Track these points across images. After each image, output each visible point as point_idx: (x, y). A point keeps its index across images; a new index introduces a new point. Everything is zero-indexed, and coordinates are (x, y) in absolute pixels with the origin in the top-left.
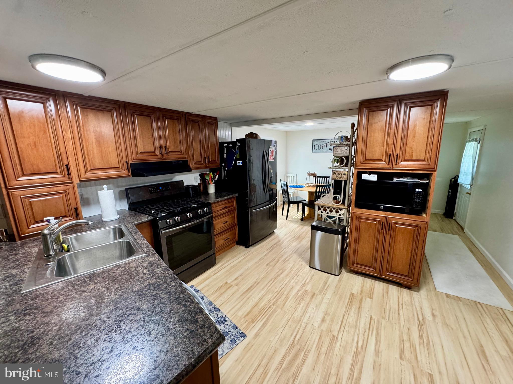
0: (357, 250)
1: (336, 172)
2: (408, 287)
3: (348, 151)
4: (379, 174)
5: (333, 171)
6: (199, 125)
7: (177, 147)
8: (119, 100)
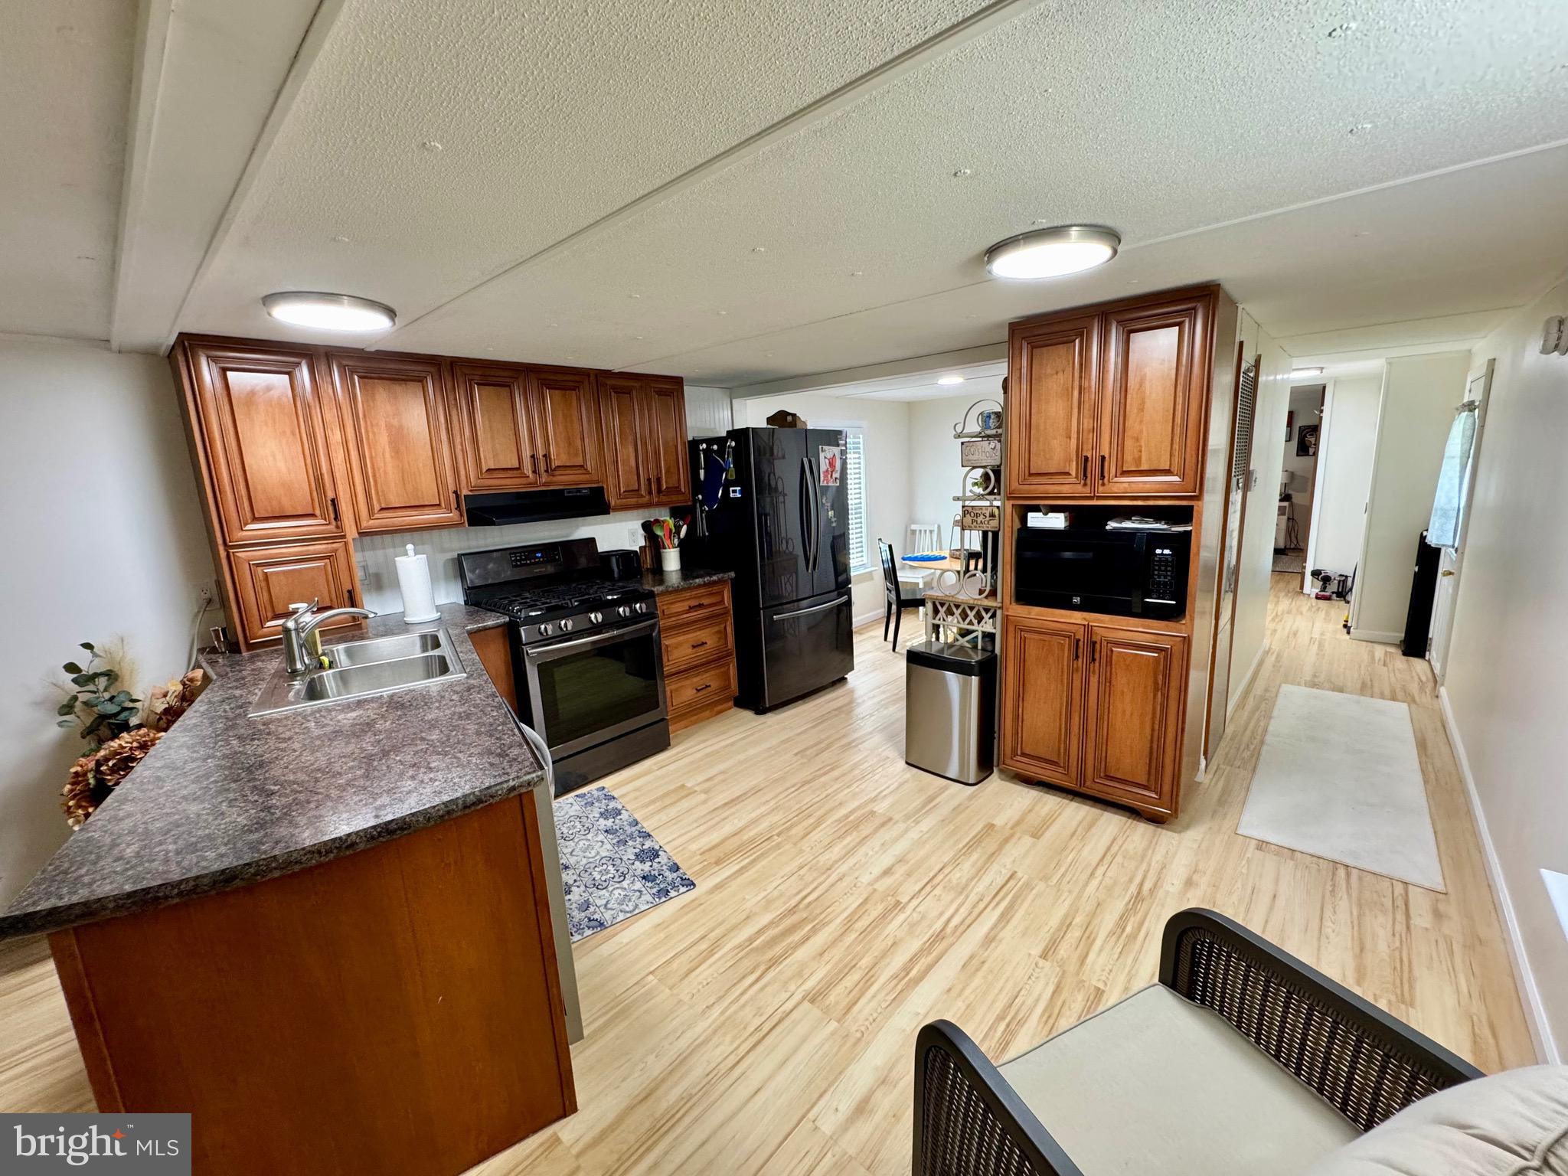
0: (1020, 720)
1: (970, 510)
2: (1157, 820)
3: (999, 453)
4: (1074, 512)
5: (963, 507)
6: (631, 399)
7: (576, 455)
8: (440, 354)
